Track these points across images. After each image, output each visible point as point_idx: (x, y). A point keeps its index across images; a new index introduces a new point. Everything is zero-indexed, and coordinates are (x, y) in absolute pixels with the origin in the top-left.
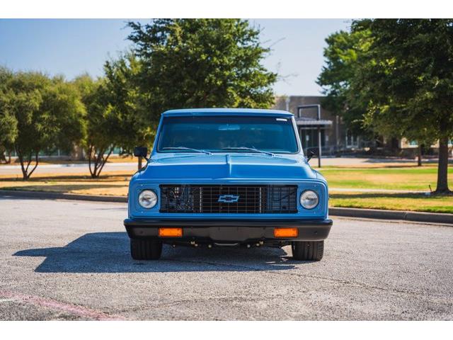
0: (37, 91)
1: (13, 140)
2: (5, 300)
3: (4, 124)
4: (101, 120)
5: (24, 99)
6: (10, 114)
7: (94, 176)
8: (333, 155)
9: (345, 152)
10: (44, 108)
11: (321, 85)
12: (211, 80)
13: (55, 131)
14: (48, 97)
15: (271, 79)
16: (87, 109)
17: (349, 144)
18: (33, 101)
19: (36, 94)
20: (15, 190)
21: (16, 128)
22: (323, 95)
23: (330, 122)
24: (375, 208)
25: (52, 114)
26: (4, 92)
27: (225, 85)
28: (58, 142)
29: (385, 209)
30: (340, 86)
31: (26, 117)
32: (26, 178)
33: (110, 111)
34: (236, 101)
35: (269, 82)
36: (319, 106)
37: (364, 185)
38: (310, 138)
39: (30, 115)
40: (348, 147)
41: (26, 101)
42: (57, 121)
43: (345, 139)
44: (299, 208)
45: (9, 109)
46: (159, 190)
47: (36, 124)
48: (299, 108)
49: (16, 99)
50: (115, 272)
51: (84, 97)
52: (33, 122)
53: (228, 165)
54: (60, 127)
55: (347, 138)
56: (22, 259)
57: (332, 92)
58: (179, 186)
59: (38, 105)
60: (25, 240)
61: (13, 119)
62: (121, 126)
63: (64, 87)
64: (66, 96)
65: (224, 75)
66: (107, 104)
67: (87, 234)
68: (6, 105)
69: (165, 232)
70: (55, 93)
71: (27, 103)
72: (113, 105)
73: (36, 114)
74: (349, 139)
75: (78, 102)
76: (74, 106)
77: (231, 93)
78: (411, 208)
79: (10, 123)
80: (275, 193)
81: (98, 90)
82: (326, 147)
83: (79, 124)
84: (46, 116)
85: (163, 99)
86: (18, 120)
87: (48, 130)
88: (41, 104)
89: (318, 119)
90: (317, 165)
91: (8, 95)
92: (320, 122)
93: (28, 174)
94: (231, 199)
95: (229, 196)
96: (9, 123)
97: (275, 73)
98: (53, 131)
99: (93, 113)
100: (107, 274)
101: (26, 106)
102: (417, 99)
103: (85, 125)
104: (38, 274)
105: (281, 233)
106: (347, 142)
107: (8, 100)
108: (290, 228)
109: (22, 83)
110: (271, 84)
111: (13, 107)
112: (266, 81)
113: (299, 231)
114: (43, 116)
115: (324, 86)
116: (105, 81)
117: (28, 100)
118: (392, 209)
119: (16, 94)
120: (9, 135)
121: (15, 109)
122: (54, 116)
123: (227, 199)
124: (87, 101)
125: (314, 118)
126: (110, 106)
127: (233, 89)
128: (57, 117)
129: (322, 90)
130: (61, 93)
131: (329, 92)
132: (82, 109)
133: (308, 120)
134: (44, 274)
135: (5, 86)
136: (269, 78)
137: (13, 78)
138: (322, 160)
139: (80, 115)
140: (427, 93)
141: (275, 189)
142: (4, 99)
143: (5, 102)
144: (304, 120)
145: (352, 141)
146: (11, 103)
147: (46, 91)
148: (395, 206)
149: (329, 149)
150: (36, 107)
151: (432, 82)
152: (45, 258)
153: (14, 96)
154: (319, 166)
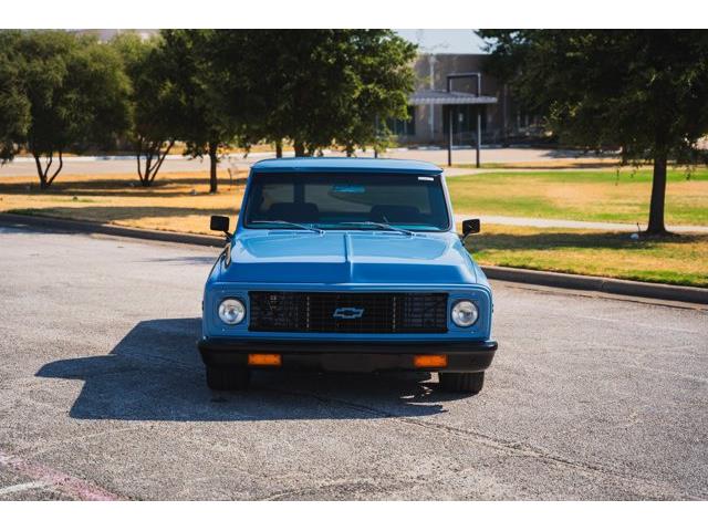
0: (59, 57)
1: (25, 131)
2: (30, 485)
3: (11, 106)
4: (155, 105)
5: (39, 69)
6: (20, 93)
7: (146, 185)
8: (498, 143)
9: (515, 138)
10: (70, 83)
11: (483, 37)
12: (319, 55)
13: (87, 118)
14: (75, 66)
15: (408, 53)
16: (134, 85)
17: (523, 126)
18: (53, 72)
19: (58, 63)
20: (31, 215)
21: (28, 113)
22: (485, 53)
23: (494, 100)
24: (558, 272)
25: (82, 94)
26: (10, 58)
27: (341, 63)
28: (91, 136)
29: (573, 273)
30: (511, 40)
31: (42, 97)
32: (45, 186)
33: (168, 90)
34: (356, 88)
35: (405, 58)
36: (479, 75)
37: (543, 209)
38: (465, 119)
39: (49, 94)
40: (521, 130)
41: (42, 73)
42: (90, 103)
43: (516, 120)
44: (450, 326)
45: (17, 84)
46: (247, 299)
47: (59, 107)
48: (449, 78)
49: (29, 70)
50: (185, 420)
51: (129, 66)
52: (54, 105)
53: (347, 263)
54: (94, 113)
55: (519, 118)
56: (50, 384)
57: (498, 47)
58: (278, 293)
59: (61, 79)
60: (53, 335)
61: (24, 100)
62: (186, 113)
63: (100, 51)
64: (103, 66)
65: (340, 49)
66: (164, 79)
67: (142, 323)
68: (13, 78)
69: (258, 359)
70: (86, 61)
71: (44, 77)
72: (173, 82)
73: (59, 92)
74: (523, 119)
75: (120, 73)
76: (114, 81)
77: (348, 75)
78: (610, 273)
79: (20, 106)
80: (416, 304)
81: (151, 57)
82: (488, 131)
83: (122, 108)
84: (72, 96)
85: (247, 83)
86: (32, 102)
87: (76, 118)
88: (65, 77)
89: (477, 95)
90: (475, 162)
91: (15, 62)
92: (480, 100)
93: (48, 180)
94: (351, 313)
95: (349, 309)
96: (18, 105)
97: (414, 44)
98: (83, 119)
99: (144, 92)
100: (174, 422)
101: (43, 80)
102: (624, 101)
103: (131, 108)
104: (75, 421)
105: (423, 361)
106: (519, 124)
107: (16, 71)
108: (436, 355)
109: (37, 45)
110: (410, 60)
111: (24, 81)
112: (402, 55)
113: (449, 359)
114: (69, 96)
115: (486, 39)
116: (161, 43)
117: (45, 71)
118: (583, 274)
119: (28, 61)
120: (20, 124)
121: (26, 85)
122: (85, 96)
123: (346, 313)
124: (133, 71)
125: (472, 93)
126: (169, 84)
127: (351, 70)
128: (89, 97)
129: (484, 45)
130: (95, 61)
131: (494, 48)
132: (126, 85)
133: (462, 97)
134: (83, 422)
135: (11, 49)
136: (405, 52)
137: (23, 38)
138: (481, 152)
139: (123, 93)
140: (639, 93)
141: (416, 299)
142: (10, 69)
143: (11, 74)
144: (457, 97)
145: (527, 122)
146: (22, 74)
147: (73, 58)
148: (587, 267)
149: (492, 134)
150: (57, 82)
151: (646, 75)
152: (83, 382)
153: (25, 64)
154: (478, 166)
